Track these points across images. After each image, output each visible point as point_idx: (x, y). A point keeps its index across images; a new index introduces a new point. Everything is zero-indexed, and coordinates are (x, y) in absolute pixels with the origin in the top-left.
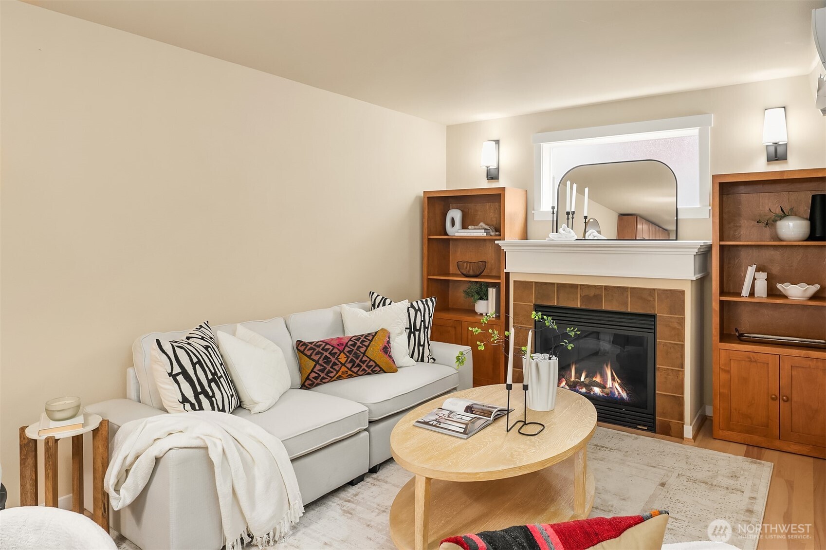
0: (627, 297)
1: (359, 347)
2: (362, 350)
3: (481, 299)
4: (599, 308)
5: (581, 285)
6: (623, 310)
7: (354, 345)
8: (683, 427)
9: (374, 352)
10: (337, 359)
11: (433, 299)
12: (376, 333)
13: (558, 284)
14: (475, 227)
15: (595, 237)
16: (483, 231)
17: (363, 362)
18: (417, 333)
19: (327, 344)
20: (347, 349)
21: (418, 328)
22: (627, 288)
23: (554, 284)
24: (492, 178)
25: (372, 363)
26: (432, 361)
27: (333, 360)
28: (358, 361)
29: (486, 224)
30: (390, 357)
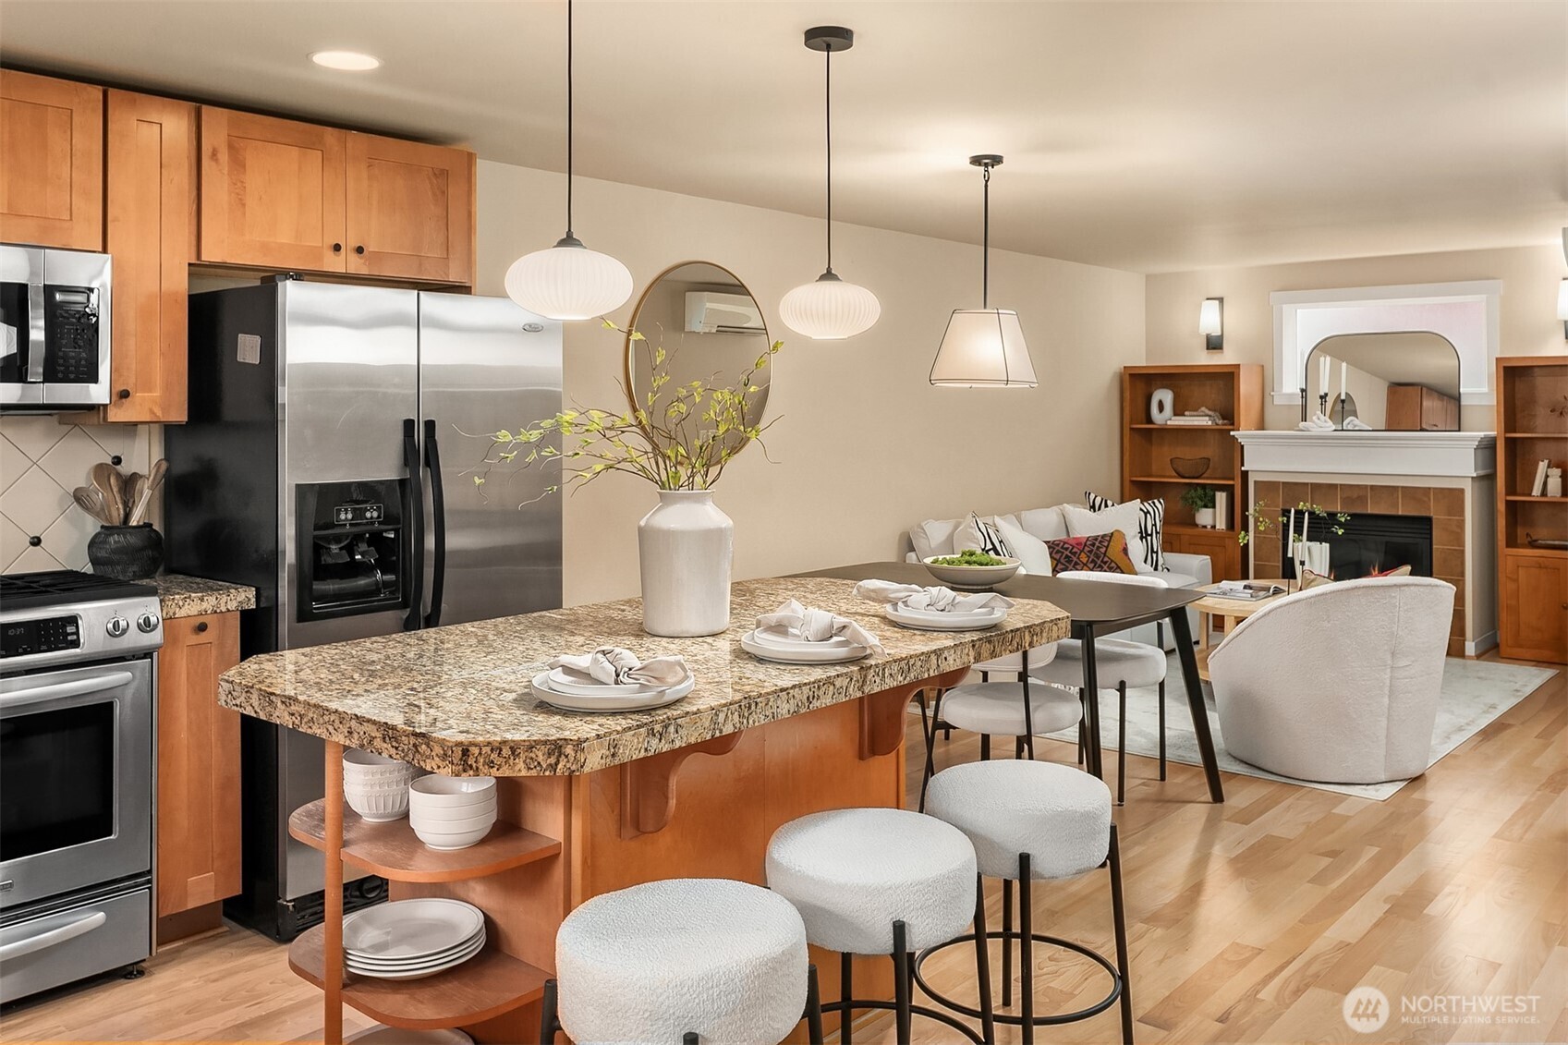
0: (1398, 498)
1: (1098, 548)
2: (1103, 550)
3: (1206, 506)
4: (1364, 512)
5: (1341, 485)
6: (1392, 512)
7: (1093, 545)
8: (1464, 644)
9: (1114, 552)
10: (1078, 558)
11: (1162, 501)
12: (1112, 534)
13: (1312, 484)
14: (1195, 413)
15: (1355, 426)
16: (1207, 418)
17: (1105, 563)
18: (1149, 538)
19: (1065, 543)
20: (1087, 549)
21: (1149, 532)
22: (1398, 487)
23: (1307, 484)
24: (1214, 348)
25: (1113, 565)
26: (1165, 570)
27: (1075, 559)
28: (1099, 562)
29: (1210, 410)
30: (1129, 559)
